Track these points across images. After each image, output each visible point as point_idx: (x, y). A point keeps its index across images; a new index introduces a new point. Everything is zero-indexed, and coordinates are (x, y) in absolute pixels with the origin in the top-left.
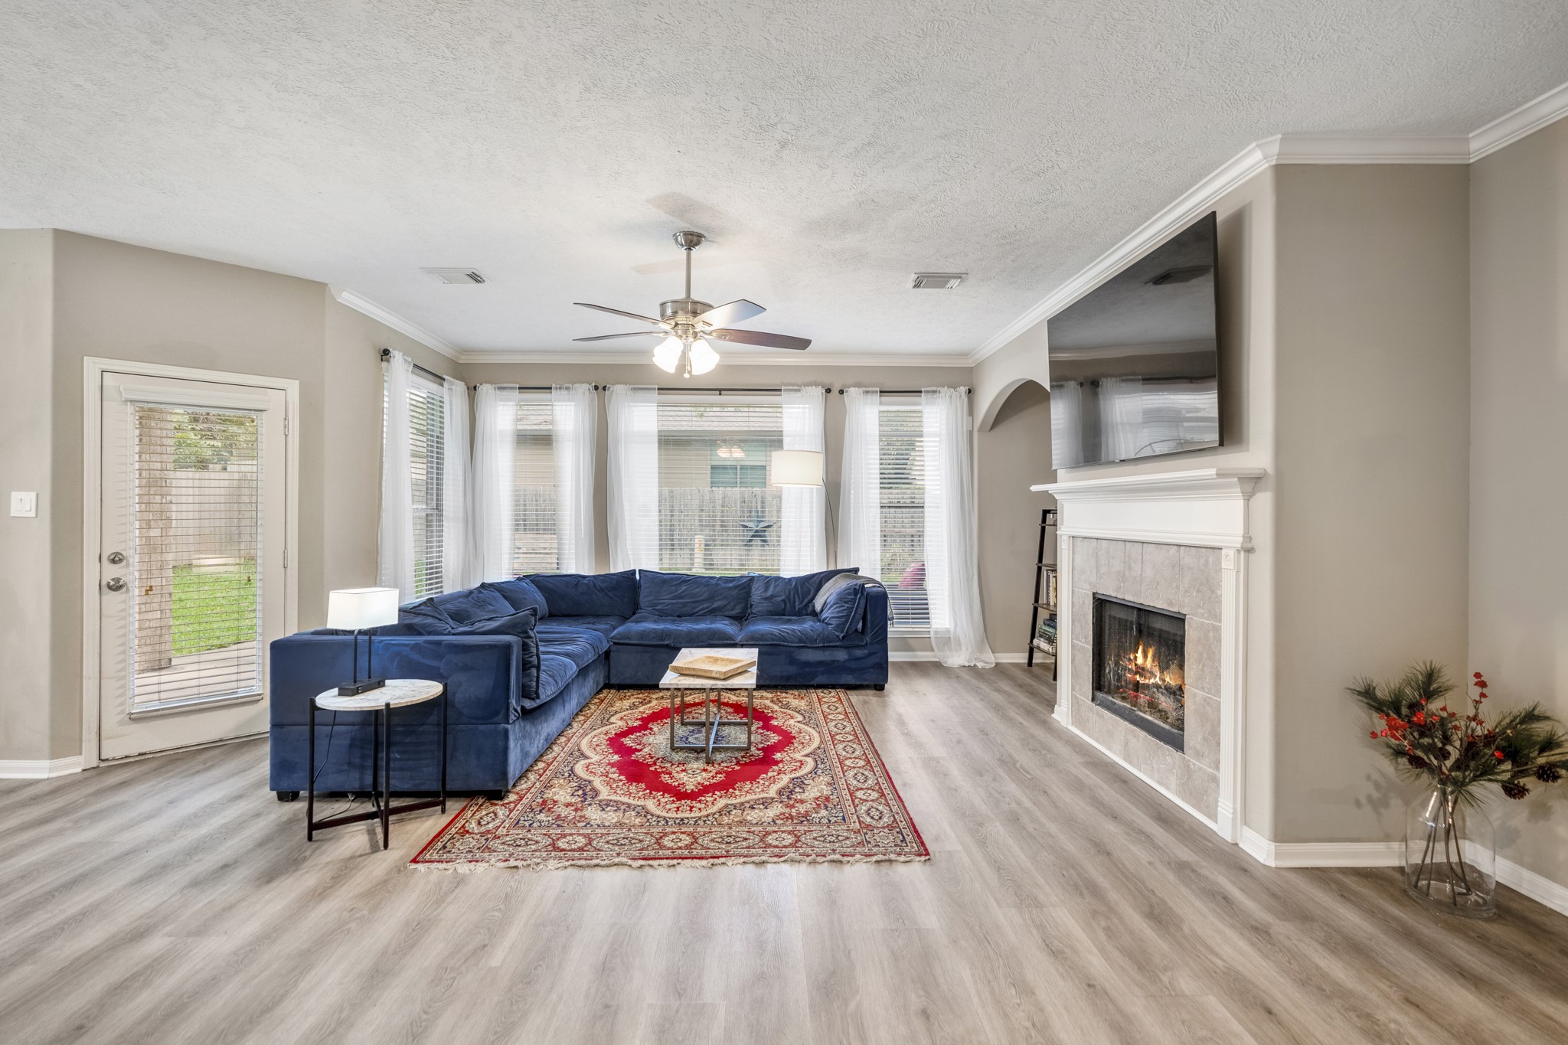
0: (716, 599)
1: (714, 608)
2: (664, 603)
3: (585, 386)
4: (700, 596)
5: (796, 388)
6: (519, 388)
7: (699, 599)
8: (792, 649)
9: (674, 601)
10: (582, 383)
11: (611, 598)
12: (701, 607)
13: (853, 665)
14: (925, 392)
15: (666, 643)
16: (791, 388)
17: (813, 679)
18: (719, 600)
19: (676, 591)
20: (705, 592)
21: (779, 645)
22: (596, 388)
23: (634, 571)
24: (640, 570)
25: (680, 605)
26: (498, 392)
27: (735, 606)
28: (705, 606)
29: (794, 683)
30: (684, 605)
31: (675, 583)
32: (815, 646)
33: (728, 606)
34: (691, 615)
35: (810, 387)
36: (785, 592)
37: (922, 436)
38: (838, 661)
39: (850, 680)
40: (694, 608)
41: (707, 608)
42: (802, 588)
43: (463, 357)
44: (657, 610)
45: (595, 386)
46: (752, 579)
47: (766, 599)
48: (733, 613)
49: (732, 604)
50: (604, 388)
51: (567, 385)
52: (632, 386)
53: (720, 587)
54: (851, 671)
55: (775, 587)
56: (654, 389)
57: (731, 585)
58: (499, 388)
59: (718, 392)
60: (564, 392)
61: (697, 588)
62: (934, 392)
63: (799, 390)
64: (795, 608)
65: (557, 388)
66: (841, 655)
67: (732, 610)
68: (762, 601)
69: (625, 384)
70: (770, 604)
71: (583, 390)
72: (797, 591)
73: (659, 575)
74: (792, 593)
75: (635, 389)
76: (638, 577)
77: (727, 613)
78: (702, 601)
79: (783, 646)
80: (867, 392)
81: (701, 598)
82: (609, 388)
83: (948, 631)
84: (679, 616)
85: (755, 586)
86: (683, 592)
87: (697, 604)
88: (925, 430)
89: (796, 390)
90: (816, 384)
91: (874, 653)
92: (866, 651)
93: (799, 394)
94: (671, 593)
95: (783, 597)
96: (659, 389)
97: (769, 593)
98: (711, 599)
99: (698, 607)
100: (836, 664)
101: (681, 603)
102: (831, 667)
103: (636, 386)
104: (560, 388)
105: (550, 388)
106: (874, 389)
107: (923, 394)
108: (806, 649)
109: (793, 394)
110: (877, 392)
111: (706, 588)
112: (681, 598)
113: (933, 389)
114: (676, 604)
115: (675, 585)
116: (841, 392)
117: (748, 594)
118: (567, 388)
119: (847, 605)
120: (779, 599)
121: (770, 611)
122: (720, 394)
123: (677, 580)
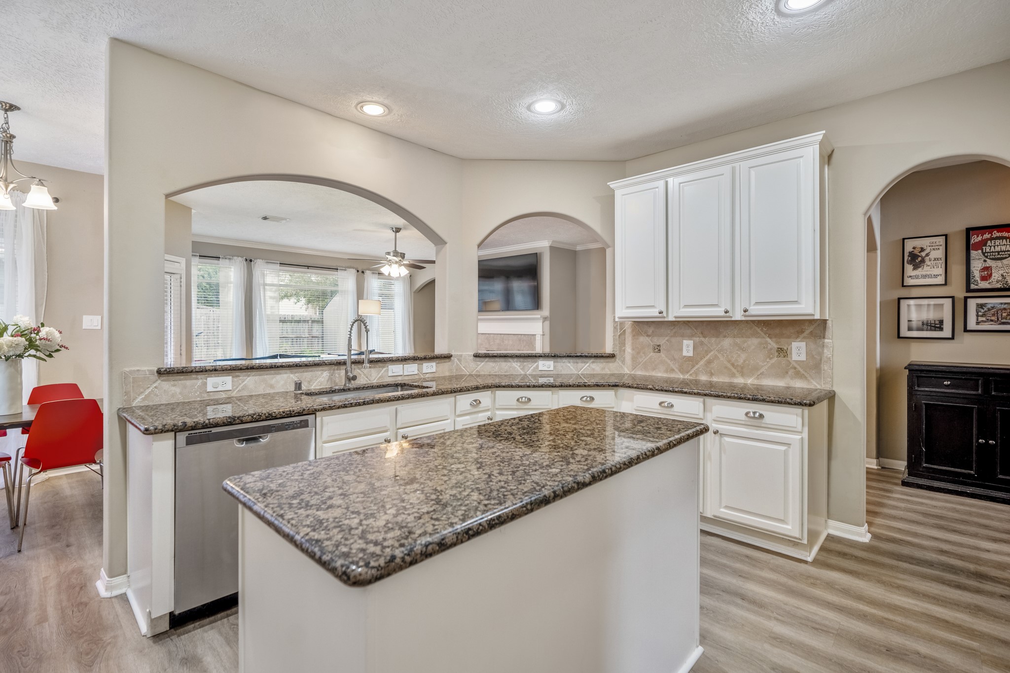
5: (344, 268)
10: (238, 256)
16: (342, 268)
22: (246, 260)
50: (251, 261)
51: (229, 257)
52: (265, 261)
56: (278, 263)
59: (307, 267)
60: (227, 261)
63: (346, 270)
65: (223, 258)
71: (239, 260)
75: (267, 262)
80: (373, 273)
82: (254, 261)
90: (353, 268)
93: (346, 272)
96: (280, 264)
104: (225, 258)
109: (343, 271)
110: (377, 273)
116: (363, 272)
118: (229, 259)
122: (308, 269)
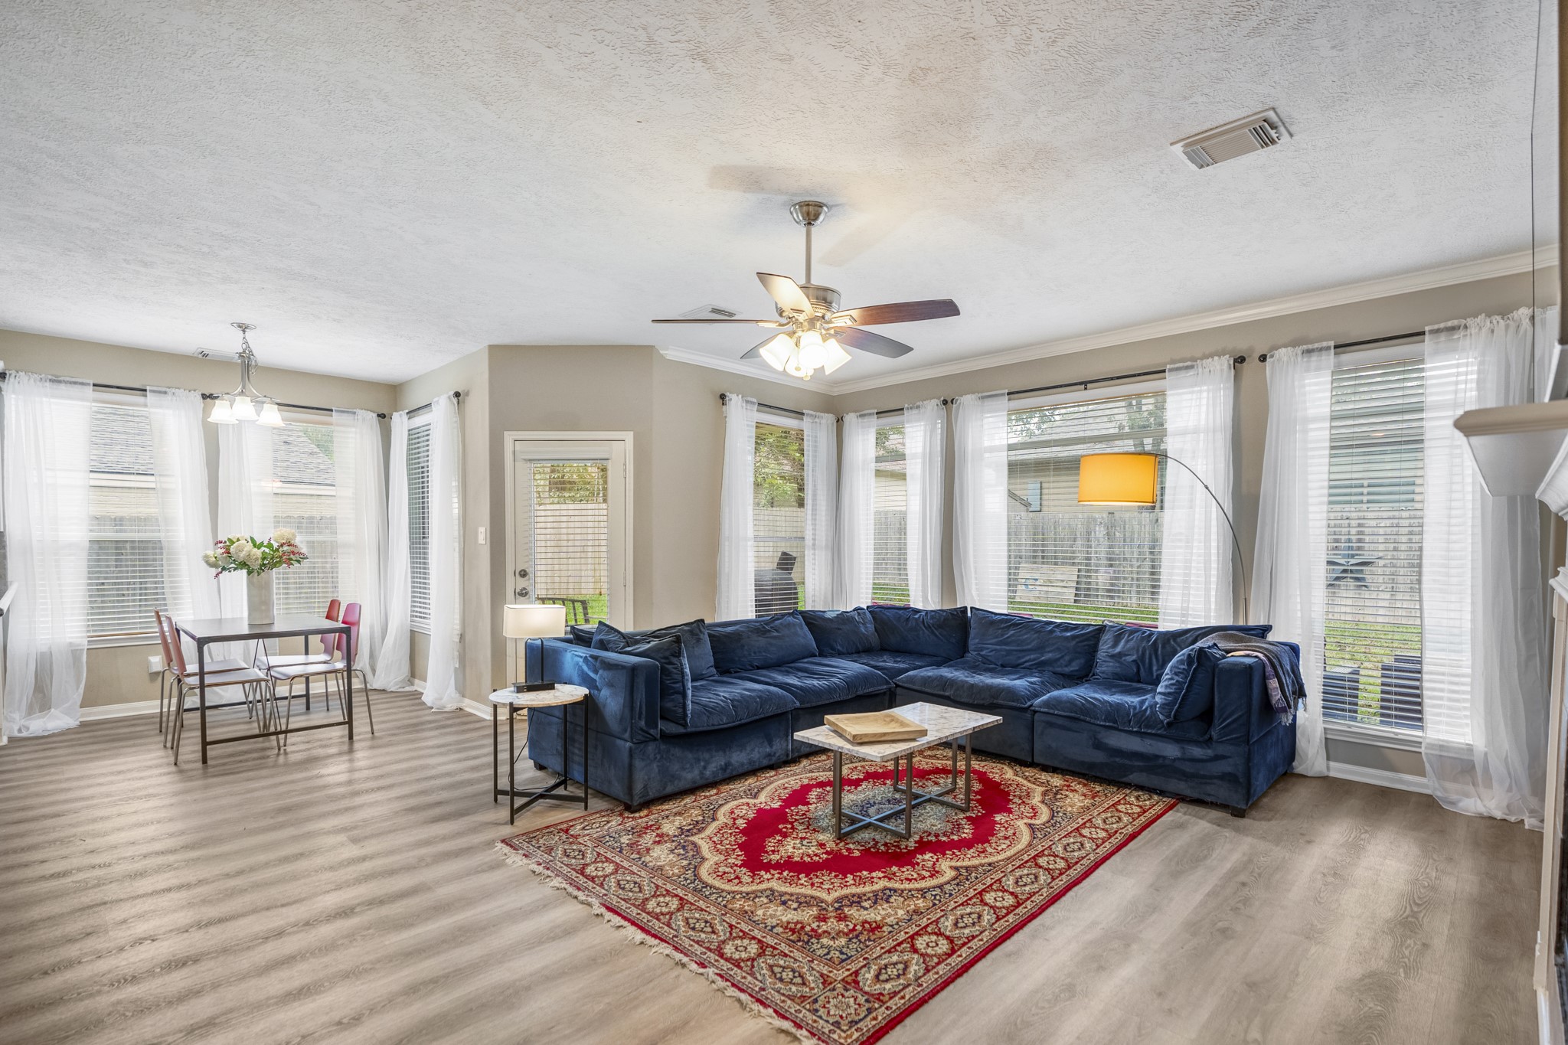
0: (1047, 650)
1: (1042, 661)
2: (988, 649)
3: (935, 402)
4: (1028, 644)
5: (1189, 363)
6: (877, 413)
7: (1025, 648)
8: (1098, 729)
9: (998, 647)
10: (932, 399)
11: (936, 636)
12: (1027, 658)
13: (1188, 768)
14: (1431, 332)
15: (947, 694)
16: (1181, 365)
17: (1125, 776)
18: (1049, 652)
19: (1002, 635)
20: (1033, 640)
21: (1078, 719)
22: (945, 402)
23: (966, 608)
24: (971, 608)
25: (1004, 653)
26: (860, 420)
27: (1070, 661)
28: (1032, 657)
29: (1098, 774)
30: (1009, 652)
31: (1003, 626)
32: (1126, 728)
33: (1062, 661)
34: (1015, 666)
35: (1210, 360)
36: (1138, 651)
37: (1421, 410)
38: (1164, 758)
39: (1182, 787)
40: (1019, 658)
41: (1034, 660)
42: (1163, 647)
43: (836, 389)
44: (981, 656)
45: (944, 400)
46: (1101, 629)
47: (1112, 656)
48: (1067, 670)
49: (1067, 658)
50: (952, 401)
51: (918, 403)
52: (980, 395)
53: (1054, 635)
54: (1186, 776)
55: (1127, 641)
56: (1003, 394)
57: (1069, 634)
58: (861, 416)
60: (915, 411)
61: (1026, 634)
62: (1453, 329)
63: (1192, 367)
64: (1152, 675)
65: (908, 409)
66: (1170, 750)
67: (1066, 666)
68: (1108, 659)
69: (973, 393)
70: (1117, 665)
71: (932, 406)
72: (1156, 651)
73: (990, 615)
74: (1147, 652)
75: (983, 398)
76: (969, 615)
77: (1059, 670)
78: (1029, 650)
79: (1085, 721)
80: (1309, 351)
81: (1029, 647)
82: (957, 401)
83: (1470, 749)
84: (1003, 666)
85: (1107, 639)
86: (1008, 637)
87: (1023, 654)
88: (1430, 399)
89: (1187, 368)
90: (1220, 354)
91: (1223, 757)
92: (1210, 752)
93: (1191, 372)
94: (997, 637)
95: (1134, 657)
96: (1012, 393)
97: (1118, 649)
98: (1040, 648)
99: (1024, 656)
100: (1161, 761)
101: (1006, 650)
102: (1153, 764)
103: (984, 394)
104: (912, 408)
105: (902, 409)
106: (1325, 344)
107: (1427, 337)
108: (1117, 732)
109: (1184, 373)
110: (1328, 348)
111: (1036, 635)
112: (1006, 644)
113: (1450, 324)
114: (1001, 650)
115: (1003, 628)
116: (1263, 358)
117: (1094, 649)
118: (918, 407)
119: (1176, 678)
120: (1130, 659)
121: (1116, 674)
122: (1086, 389)
123: (1006, 622)
